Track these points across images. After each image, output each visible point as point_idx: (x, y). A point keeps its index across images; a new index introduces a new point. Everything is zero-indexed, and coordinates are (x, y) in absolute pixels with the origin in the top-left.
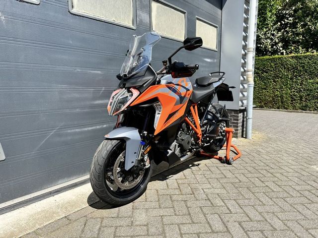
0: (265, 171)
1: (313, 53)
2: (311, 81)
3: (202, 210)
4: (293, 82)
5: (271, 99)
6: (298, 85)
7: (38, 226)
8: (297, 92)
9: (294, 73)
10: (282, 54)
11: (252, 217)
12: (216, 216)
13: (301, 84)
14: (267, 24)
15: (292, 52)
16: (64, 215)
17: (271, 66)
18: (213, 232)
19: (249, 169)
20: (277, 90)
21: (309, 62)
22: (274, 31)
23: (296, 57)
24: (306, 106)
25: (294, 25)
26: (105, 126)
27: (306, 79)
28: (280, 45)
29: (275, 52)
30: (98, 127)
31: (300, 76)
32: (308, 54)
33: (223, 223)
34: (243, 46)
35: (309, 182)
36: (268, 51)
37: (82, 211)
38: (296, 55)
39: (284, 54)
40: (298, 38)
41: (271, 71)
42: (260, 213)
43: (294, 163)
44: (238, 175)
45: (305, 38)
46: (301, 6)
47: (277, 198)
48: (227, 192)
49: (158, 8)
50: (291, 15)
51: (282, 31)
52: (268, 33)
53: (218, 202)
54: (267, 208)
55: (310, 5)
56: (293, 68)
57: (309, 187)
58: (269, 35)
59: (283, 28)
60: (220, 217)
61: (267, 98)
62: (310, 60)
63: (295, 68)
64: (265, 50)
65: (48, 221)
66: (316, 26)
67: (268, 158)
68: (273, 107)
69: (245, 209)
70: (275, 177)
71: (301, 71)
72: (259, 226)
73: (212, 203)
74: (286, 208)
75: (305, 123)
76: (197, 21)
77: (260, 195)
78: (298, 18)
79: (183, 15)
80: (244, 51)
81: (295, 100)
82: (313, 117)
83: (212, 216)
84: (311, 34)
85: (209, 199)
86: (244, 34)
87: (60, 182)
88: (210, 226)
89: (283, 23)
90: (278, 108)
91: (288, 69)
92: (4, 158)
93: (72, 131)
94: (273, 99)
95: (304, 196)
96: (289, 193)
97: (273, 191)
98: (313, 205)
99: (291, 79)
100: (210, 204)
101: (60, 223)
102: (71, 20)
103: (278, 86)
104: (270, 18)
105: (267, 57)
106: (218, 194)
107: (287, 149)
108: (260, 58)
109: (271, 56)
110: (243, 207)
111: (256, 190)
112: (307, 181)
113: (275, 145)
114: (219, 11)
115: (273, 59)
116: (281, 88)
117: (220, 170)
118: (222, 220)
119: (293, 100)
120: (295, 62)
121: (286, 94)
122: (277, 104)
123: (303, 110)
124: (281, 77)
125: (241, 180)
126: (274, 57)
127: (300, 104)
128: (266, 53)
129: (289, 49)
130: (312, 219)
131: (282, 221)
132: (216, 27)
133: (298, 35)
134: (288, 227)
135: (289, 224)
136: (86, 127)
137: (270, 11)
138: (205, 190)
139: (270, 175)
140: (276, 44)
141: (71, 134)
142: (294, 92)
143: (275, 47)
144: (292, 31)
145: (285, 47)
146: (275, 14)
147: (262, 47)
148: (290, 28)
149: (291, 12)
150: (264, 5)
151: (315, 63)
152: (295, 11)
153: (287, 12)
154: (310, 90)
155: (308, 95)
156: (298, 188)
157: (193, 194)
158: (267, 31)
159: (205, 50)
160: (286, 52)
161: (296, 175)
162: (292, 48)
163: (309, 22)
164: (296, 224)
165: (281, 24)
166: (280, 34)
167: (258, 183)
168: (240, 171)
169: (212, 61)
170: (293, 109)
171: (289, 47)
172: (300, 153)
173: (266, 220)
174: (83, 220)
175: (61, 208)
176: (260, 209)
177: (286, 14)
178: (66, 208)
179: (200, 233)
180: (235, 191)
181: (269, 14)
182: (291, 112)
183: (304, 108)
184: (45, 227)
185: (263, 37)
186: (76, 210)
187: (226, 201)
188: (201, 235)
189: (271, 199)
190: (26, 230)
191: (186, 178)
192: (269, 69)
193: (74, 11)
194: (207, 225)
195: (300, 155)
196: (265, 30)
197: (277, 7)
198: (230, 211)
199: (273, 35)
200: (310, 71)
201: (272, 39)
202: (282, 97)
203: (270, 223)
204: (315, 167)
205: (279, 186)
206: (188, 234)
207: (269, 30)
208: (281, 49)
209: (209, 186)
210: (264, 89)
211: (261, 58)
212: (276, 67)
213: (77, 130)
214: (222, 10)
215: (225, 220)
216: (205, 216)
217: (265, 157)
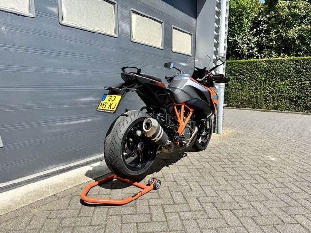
0: (227, 160)
1: (284, 57)
2: (282, 83)
3: (169, 189)
4: (266, 83)
5: (247, 99)
6: (271, 86)
7: (31, 202)
8: (270, 93)
9: (267, 75)
10: (257, 58)
11: (208, 194)
12: (180, 193)
13: (274, 86)
14: (244, 30)
15: (266, 57)
16: (53, 194)
17: (247, 69)
18: (175, 204)
19: (214, 158)
20: (252, 91)
21: (280, 66)
22: (250, 36)
23: (269, 61)
24: (278, 106)
25: (267, 32)
26: (89, 120)
27: (278, 81)
28: (255, 49)
29: (251, 56)
30: (83, 121)
31: (272, 78)
32: (280, 58)
33: (184, 198)
34: (215, 52)
35: (261, 169)
36: (245, 54)
37: (69, 191)
38: (270, 59)
39: (259, 58)
40: (271, 44)
41: (247, 73)
42: (215, 191)
43: (253, 154)
44: (203, 163)
45: (278, 43)
46: (274, 15)
47: (232, 180)
48: (192, 175)
49: (137, 19)
50: (265, 23)
51: (258, 36)
52: (245, 39)
53: (183, 183)
54: (222, 187)
55: (282, 14)
56: (267, 71)
57: (260, 172)
58: (245, 40)
59: (258, 34)
60: (182, 194)
61: (243, 98)
62: (281, 64)
63: (268, 71)
64: (242, 54)
65: (39, 198)
66: (287, 32)
67: (232, 150)
68: (248, 107)
69: (204, 188)
70: (235, 164)
71: (273, 73)
72: (213, 200)
73: (177, 184)
74: (237, 187)
75: (274, 121)
76: (174, 30)
77: (219, 178)
78: (272, 25)
79: (160, 24)
80: (216, 56)
81: (268, 100)
82: (283, 116)
83: (176, 193)
84: (282, 40)
85: (176, 181)
86: (215, 41)
87: (49, 168)
88: (173, 200)
89: (259, 29)
90: (253, 108)
91: (262, 72)
92: (2, 145)
93: (61, 124)
94: (249, 99)
95: (254, 178)
96: (242, 177)
97: (230, 175)
98: (259, 185)
99: (265, 81)
100: (176, 184)
101: (50, 199)
102: (61, 30)
103: (253, 88)
104: (247, 24)
105: (244, 60)
106: (184, 177)
107: (251, 143)
108: (237, 61)
109: (247, 59)
110: (203, 187)
111: (217, 174)
112: (259, 168)
113: (242, 139)
114: (194, 20)
115: (249, 62)
116: (256, 89)
117: (189, 159)
118: (183, 196)
119: (266, 100)
120: (268, 66)
121: (260, 94)
122: (252, 104)
123: (275, 109)
124: (256, 79)
125: (205, 166)
126: (249, 60)
127: (273, 104)
128: (243, 56)
129: (263, 53)
130: (256, 195)
131: (231, 196)
132: (191, 35)
133: (271, 40)
134: (235, 200)
135: (236, 198)
136: (72, 121)
137: (247, 18)
138: (173, 174)
139: (231, 163)
140: (252, 48)
141: (59, 127)
142: (267, 93)
143: (250, 51)
144: (266, 37)
145: (260, 52)
146: (252, 21)
147: (239, 51)
148: (264, 33)
149: (266, 19)
150: (241, 12)
151: (286, 67)
152: (269, 19)
153: (262, 19)
154: (282, 91)
155: (280, 96)
156: (251, 172)
157: (164, 177)
158: (244, 36)
159: (180, 55)
160: (261, 56)
161: (252, 163)
162: (266, 53)
163: (281, 29)
164: (242, 199)
165: (257, 30)
166: (255, 39)
167: (219, 169)
168: (206, 160)
169: (187, 65)
170: (267, 109)
171: (264, 52)
172: (260, 146)
173: (219, 196)
174: (69, 197)
175: (50, 188)
176: (215, 188)
177: (261, 21)
178: (55, 188)
179: (164, 205)
180: (199, 174)
181: (246, 21)
182: (264, 111)
183: (276, 108)
184: (36, 202)
185: (240, 41)
186: (64, 190)
187: (189, 182)
188: (164, 206)
189: (227, 181)
190: (21, 204)
191: (159, 165)
192: (245, 72)
193: (63, 22)
194: (171, 200)
195: (261, 147)
196: (242, 35)
197: (253, 14)
198: (191, 189)
199: (249, 40)
200: (281, 74)
201: (248, 44)
202: (256, 97)
203: (221, 198)
204: (270, 157)
205: (236, 171)
206: (155, 205)
207: (246, 35)
208: (256, 53)
209: (178, 171)
210: (240, 90)
211: (239, 61)
212: (251, 70)
213: (65, 123)
214: (196, 19)
215: (186, 196)
216: (170, 193)
217: (230, 148)
